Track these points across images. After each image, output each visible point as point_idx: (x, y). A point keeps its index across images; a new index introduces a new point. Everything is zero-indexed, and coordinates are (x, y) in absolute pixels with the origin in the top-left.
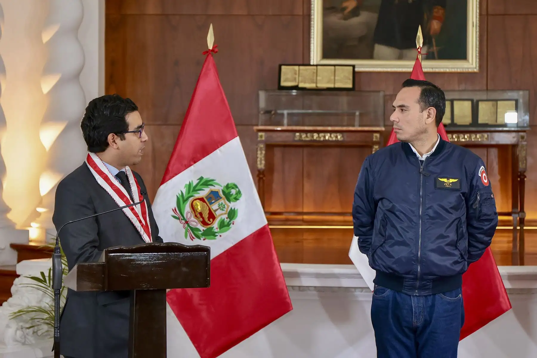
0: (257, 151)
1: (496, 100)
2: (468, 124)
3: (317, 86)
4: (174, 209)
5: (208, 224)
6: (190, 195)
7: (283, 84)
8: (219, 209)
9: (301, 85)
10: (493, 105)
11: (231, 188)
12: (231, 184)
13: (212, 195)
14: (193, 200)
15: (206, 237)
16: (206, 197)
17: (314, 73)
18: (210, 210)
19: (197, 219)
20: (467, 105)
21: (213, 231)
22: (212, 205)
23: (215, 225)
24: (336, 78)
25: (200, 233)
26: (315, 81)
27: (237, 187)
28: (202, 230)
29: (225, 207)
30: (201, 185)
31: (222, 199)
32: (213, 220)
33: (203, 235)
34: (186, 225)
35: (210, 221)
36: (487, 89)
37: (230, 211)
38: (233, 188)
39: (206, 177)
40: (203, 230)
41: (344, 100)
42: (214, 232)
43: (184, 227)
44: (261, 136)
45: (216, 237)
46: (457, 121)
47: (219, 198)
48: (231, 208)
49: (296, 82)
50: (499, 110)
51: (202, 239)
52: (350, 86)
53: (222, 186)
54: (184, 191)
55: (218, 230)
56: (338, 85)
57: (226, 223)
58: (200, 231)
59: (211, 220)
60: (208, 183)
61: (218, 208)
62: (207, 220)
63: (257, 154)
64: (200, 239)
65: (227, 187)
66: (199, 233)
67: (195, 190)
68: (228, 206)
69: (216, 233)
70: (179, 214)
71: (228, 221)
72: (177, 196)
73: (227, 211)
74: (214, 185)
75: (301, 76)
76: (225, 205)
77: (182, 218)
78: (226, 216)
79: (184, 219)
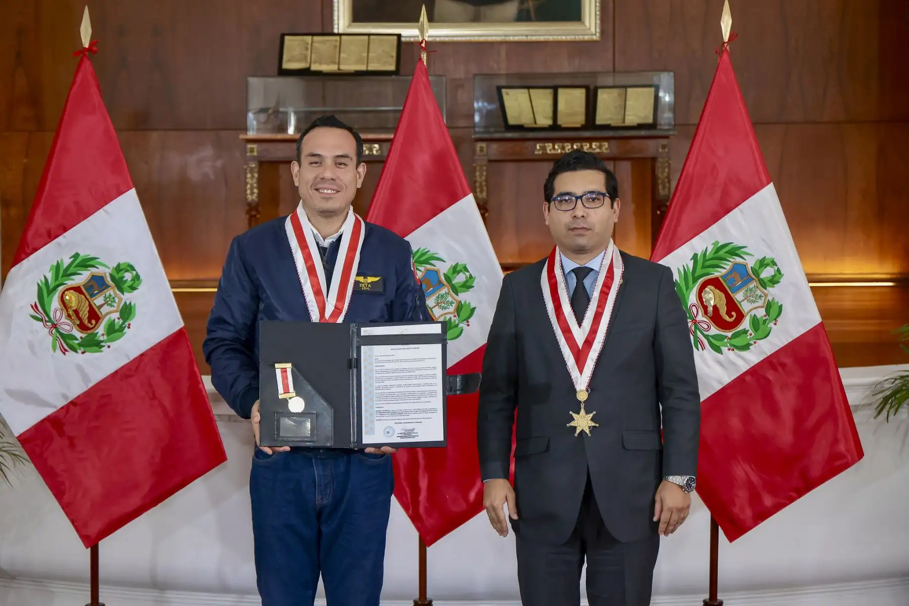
0: (246, 174)
1: (625, 87)
2: (579, 125)
3: (339, 69)
4: (33, 305)
5: (89, 329)
6: (57, 283)
7: (286, 65)
8: (106, 305)
9: (315, 67)
10: (619, 95)
11: (124, 271)
12: (123, 264)
13: (93, 283)
14: (64, 290)
15: (87, 349)
16: (84, 285)
17: (335, 46)
18: (90, 305)
19: (71, 321)
20: (579, 95)
21: (96, 338)
22: (93, 298)
23: (101, 330)
24: (371, 55)
25: (77, 342)
26: (337, 61)
27: (133, 268)
28: (79, 338)
29: (114, 301)
30: (76, 266)
31: (111, 288)
32: (97, 323)
33: (80, 345)
34: (54, 331)
35: (92, 324)
36: (614, 71)
37: (123, 307)
38: (127, 271)
39: (83, 254)
40: (81, 338)
41: (388, 88)
42: (98, 340)
43: (51, 333)
44: (252, 150)
45: (102, 349)
46: (562, 121)
47: (104, 287)
48: (126, 303)
49: (307, 62)
50: (628, 103)
51: (80, 352)
52: (392, 68)
53: (110, 269)
54: (50, 276)
55: (105, 337)
56: (373, 67)
57: (117, 327)
58: (76, 339)
59: (93, 322)
60: (86, 263)
61: (104, 302)
62: (86, 322)
63: (246, 178)
64: (77, 352)
65: (118, 268)
66: (74, 343)
67: (68, 274)
68: (120, 299)
69: (102, 342)
70: (40, 313)
71: (120, 323)
72: (38, 284)
73: (118, 306)
74: (96, 266)
75: (315, 53)
76: (116, 298)
77: (47, 319)
78: (117, 315)
79: (50, 320)
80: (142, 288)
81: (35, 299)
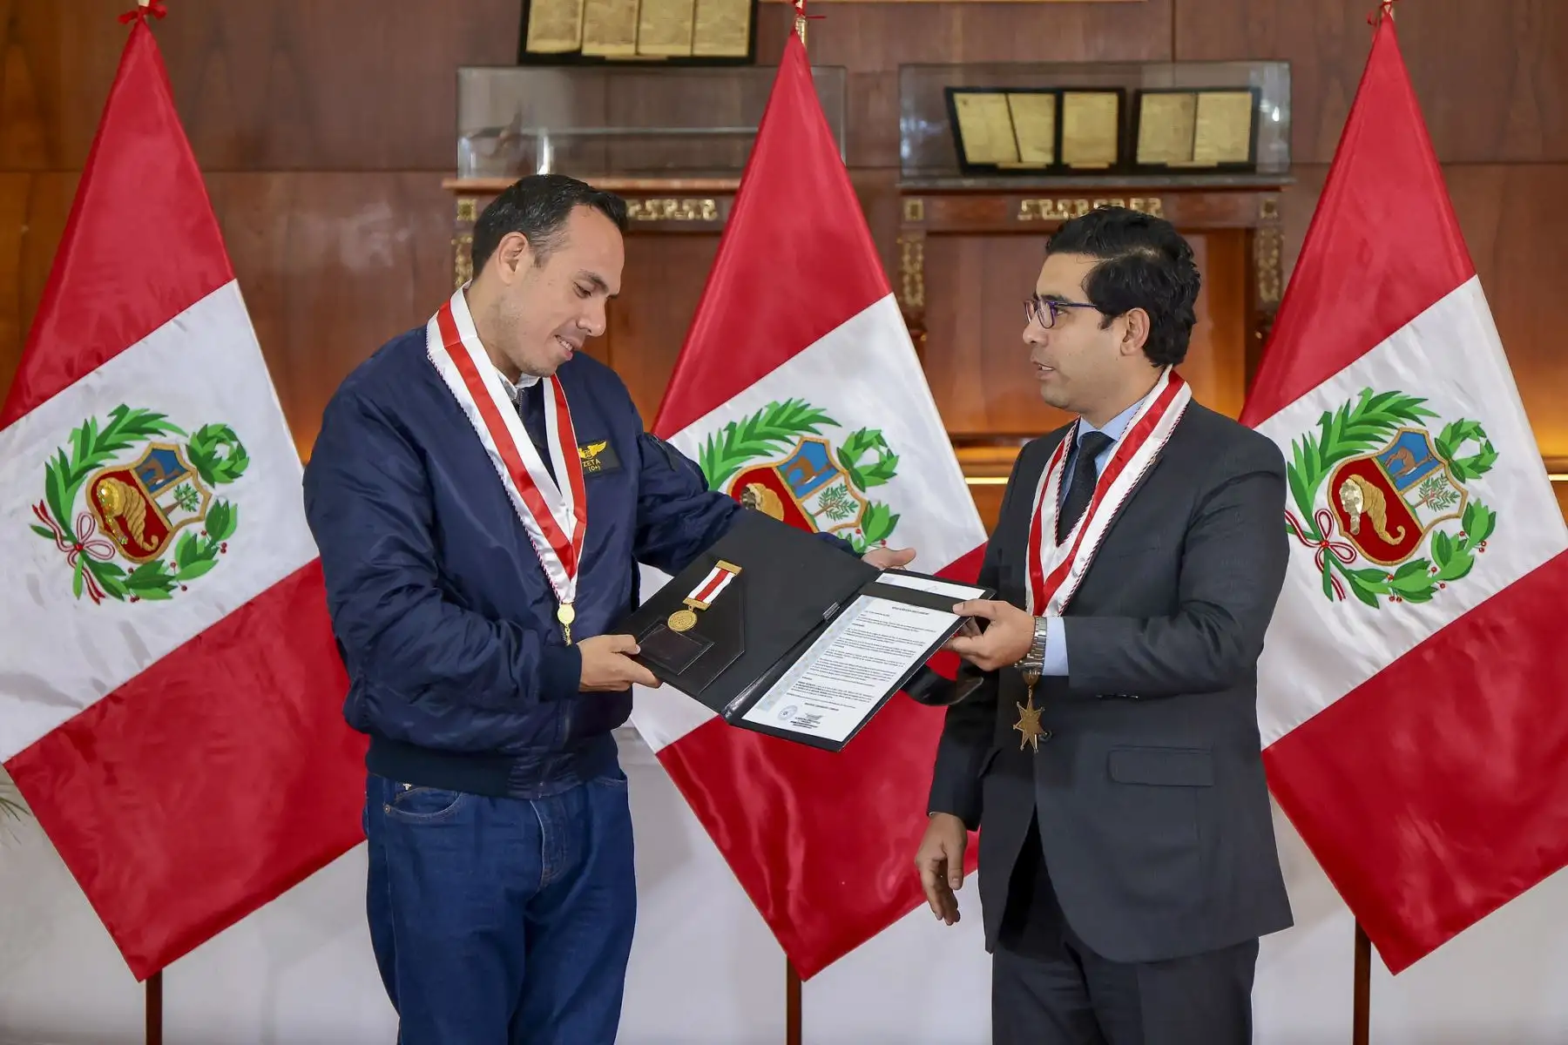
0: (454, 256)
1: (1196, 91)
2: (1104, 165)
3: (637, 53)
4: (38, 506)
5: (145, 553)
6: (85, 463)
7: (536, 45)
8: (179, 507)
9: (590, 50)
10: (1184, 106)
11: (215, 440)
12: (215, 426)
13: (155, 463)
14: (98, 476)
15: (141, 592)
16: (136, 469)
17: (631, 9)
18: (149, 508)
19: (110, 538)
20: (1106, 105)
21: (161, 572)
22: (156, 493)
23: (169, 555)
24: (699, 26)
25: (122, 578)
26: (634, 37)
27: (232, 436)
28: (127, 573)
29: (196, 501)
30: (121, 431)
31: (189, 473)
32: (161, 541)
33: (129, 585)
34: (78, 557)
35: (151, 544)
36: (1174, 60)
37: (212, 510)
38: (221, 441)
39: (136, 406)
40: (131, 570)
41: (733, 88)
42: (165, 576)
43: (71, 561)
44: (467, 210)
45: (171, 593)
46: (1071, 157)
47: (176, 471)
48: (217, 503)
49: (574, 38)
50: (1200, 122)
51: (127, 597)
52: (741, 50)
53: (187, 436)
54: (70, 450)
55: (178, 570)
56: (704, 49)
57: (200, 550)
58: (122, 573)
59: (155, 539)
60: (141, 425)
61: (175, 501)
62: (140, 540)
63: (454, 264)
64: (121, 598)
65: (204, 436)
66: (118, 580)
67: (104, 447)
68: (208, 497)
69: (171, 578)
70: (53, 523)
71: (208, 542)
72: (47, 466)
73: (203, 510)
74: (161, 430)
75: (591, 21)
76: (198, 494)
77: (64, 534)
78: (201, 526)
79: (70, 536)
80: (250, 475)
81: (40, 495)
